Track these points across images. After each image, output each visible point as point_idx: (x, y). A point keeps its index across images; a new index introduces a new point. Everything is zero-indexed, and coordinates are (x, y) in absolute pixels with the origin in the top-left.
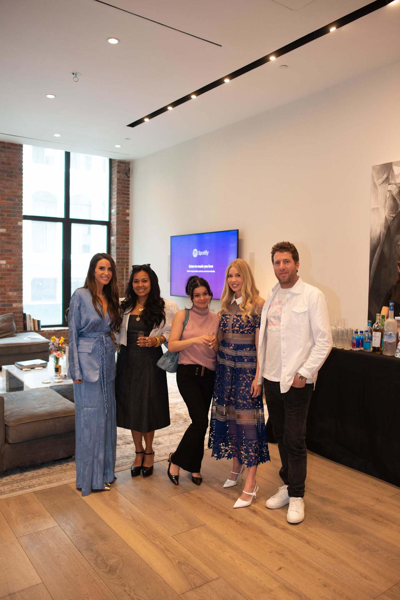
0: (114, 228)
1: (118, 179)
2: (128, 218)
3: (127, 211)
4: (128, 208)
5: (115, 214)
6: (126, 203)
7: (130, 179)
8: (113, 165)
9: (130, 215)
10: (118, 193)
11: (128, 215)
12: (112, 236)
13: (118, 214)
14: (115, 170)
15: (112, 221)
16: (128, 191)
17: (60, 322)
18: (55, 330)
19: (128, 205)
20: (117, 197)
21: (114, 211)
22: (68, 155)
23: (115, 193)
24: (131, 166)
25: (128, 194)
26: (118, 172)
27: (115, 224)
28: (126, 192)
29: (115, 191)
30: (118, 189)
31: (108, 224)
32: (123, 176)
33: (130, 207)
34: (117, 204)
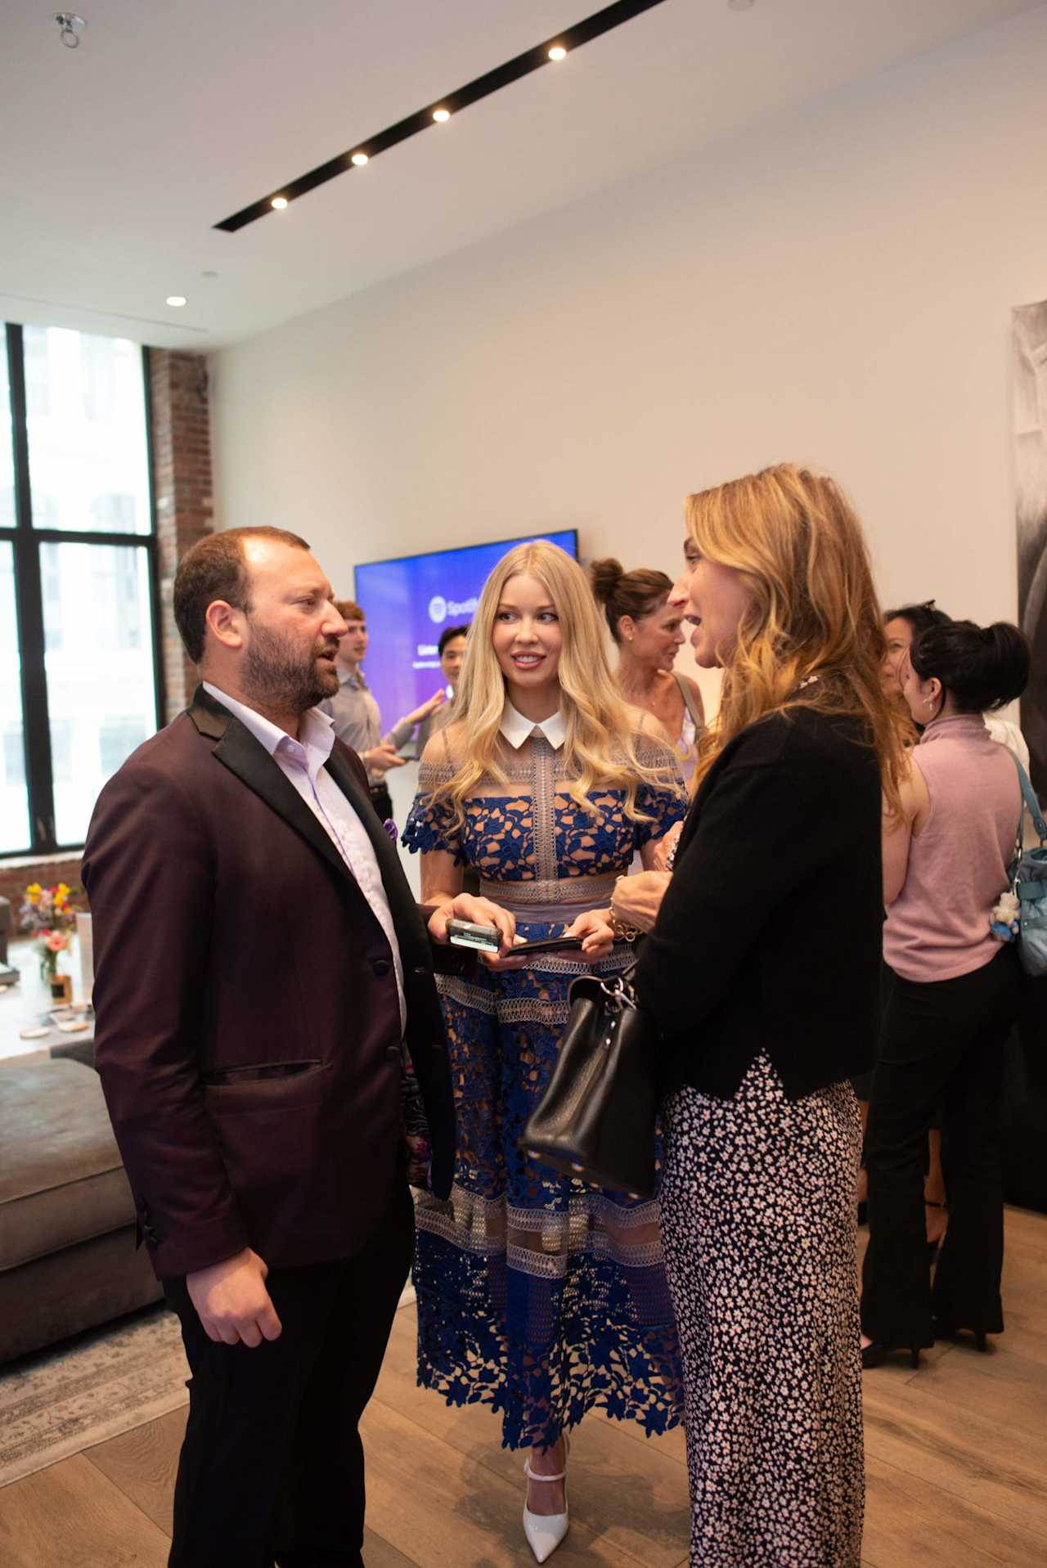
0: (171, 555)
1: (175, 407)
2: (209, 523)
3: (206, 502)
4: (208, 493)
5: (171, 510)
6: (201, 478)
7: (211, 407)
8: (154, 367)
9: (216, 511)
10: (177, 449)
11: (209, 513)
12: (166, 576)
13: (179, 510)
14: (163, 380)
15: (162, 534)
16: (206, 442)
17: (26, 844)
18: (12, 870)
19: (208, 483)
20: (176, 460)
21: (165, 503)
22: (15, 334)
23: (166, 451)
24: (210, 368)
25: (206, 452)
26: (174, 385)
27: (174, 541)
28: (200, 446)
29: (165, 443)
30: (175, 438)
31: (151, 543)
32: (187, 398)
33: (215, 488)
34: (178, 480)
